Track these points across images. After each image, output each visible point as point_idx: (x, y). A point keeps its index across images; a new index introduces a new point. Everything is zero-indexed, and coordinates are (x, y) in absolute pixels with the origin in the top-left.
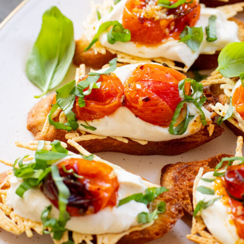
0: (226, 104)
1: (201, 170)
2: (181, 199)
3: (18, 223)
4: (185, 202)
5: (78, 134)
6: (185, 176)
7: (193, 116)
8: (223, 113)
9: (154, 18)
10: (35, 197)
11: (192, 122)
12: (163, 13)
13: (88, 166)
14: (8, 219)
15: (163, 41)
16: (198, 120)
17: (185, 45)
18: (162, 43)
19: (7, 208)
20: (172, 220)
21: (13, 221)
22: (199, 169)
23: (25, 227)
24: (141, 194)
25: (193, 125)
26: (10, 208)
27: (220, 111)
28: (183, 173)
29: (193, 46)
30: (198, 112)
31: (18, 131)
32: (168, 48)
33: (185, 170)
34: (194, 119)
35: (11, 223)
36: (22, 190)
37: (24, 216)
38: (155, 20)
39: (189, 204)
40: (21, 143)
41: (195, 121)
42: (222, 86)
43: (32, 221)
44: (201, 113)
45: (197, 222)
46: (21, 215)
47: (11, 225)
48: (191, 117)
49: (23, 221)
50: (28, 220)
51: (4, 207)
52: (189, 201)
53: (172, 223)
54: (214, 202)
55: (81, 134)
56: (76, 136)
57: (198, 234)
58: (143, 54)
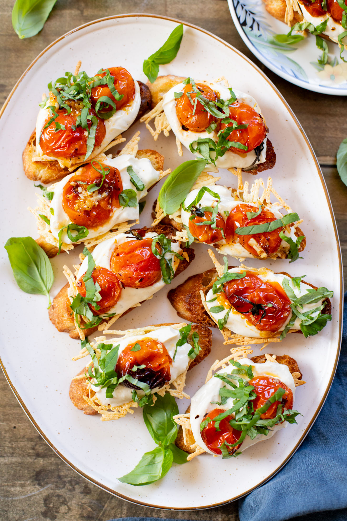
0: (183, 230)
1: (202, 293)
2: (203, 321)
3: (120, 411)
4: (206, 321)
5: (105, 323)
6: (194, 303)
7: (171, 259)
8: (186, 239)
9: (94, 206)
10: (120, 391)
11: (173, 263)
12: (96, 195)
13: (142, 355)
14: (111, 412)
15: (111, 215)
16: (176, 258)
17: (128, 208)
18: (111, 217)
19: (105, 407)
20: (208, 339)
21: (116, 412)
22: (199, 293)
23: (126, 410)
24: (180, 339)
25: (175, 264)
26: (107, 405)
27: (182, 238)
28: (191, 303)
29: (133, 203)
30: (173, 255)
31: (54, 337)
32: (118, 218)
33: (191, 299)
34: (173, 260)
35: (115, 414)
36: (109, 394)
37: (120, 404)
38: (96, 206)
39: (209, 321)
40: (76, 357)
41: (175, 261)
42: (170, 217)
43: (127, 404)
44: (175, 254)
45: (224, 331)
46: (118, 405)
47: (117, 415)
48: (170, 260)
49: (122, 407)
50: (124, 404)
51: (103, 407)
52: (208, 319)
53: (209, 342)
54: (228, 315)
55: (107, 321)
56: (105, 325)
57: (230, 339)
58: (103, 232)
